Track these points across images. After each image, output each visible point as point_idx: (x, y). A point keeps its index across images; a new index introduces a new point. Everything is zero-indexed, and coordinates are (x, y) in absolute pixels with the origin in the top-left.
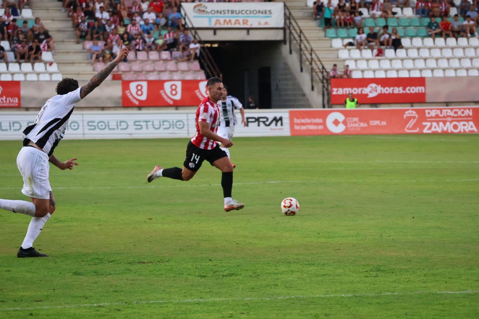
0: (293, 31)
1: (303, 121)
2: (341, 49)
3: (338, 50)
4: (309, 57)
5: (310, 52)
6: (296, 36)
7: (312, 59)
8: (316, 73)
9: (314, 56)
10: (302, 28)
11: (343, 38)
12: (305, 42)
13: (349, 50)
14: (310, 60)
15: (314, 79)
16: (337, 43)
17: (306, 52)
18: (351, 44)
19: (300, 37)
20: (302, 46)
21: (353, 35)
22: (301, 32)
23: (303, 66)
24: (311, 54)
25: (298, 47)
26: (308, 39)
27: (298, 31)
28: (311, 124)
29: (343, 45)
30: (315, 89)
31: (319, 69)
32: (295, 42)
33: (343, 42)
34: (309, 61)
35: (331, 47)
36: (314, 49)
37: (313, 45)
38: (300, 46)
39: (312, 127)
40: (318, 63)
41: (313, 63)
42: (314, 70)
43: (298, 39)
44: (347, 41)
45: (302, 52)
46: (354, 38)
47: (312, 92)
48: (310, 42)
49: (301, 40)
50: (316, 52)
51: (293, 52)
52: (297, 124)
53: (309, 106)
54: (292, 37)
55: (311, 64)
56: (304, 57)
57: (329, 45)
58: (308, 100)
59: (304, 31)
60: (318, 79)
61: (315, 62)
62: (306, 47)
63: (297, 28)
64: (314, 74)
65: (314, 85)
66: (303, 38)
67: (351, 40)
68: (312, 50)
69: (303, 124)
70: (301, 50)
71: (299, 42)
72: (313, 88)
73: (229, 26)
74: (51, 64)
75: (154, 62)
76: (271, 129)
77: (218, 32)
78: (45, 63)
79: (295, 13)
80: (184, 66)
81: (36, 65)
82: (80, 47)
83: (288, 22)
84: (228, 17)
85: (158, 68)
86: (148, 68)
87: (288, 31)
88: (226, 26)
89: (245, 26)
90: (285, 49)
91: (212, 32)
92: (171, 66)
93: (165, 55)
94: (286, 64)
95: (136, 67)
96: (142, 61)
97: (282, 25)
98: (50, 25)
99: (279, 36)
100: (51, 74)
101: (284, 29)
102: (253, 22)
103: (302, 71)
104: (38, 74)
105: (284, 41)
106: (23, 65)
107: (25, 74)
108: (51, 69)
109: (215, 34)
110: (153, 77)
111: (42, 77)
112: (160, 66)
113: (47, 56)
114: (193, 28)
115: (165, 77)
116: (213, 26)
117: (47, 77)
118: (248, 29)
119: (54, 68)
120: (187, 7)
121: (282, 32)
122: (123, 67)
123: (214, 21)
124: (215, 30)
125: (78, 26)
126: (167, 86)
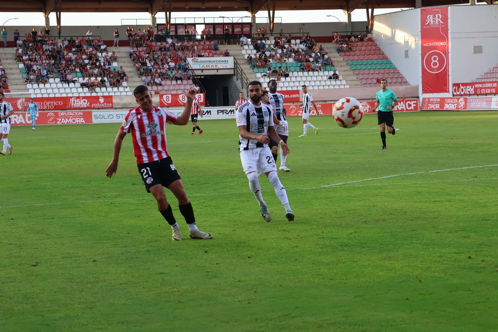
0: (238, 70)
2: (261, 78)
3: (259, 78)
4: (246, 82)
6: (240, 72)
11: (261, 73)
12: (244, 75)
13: (264, 78)
16: (259, 75)
17: (244, 80)
18: (265, 75)
19: (241, 72)
20: (243, 77)
21: (266, 71)
22: (242, 70)
23: (243, 86)
24: (247, 81)
25: (241, 77)
27: (241, 70)
29: (261, 76)
32: (239, 75)
33: (261, 75)
34: (246, 83)
35: (256, 77)
37: (248, 76)
38: (242, 77)
43: (241, 73)
44: (263, 74)
45: (242, 80)
46: (266, 72)
47: (248, 98)
48: (246, 74)
49: (242, 74)
50: (249, 79)
51: (238, 80)
54: (238, 72)
56: (243, 82)
57: (255, 76)
62: (244, 77)
63: (240, 69)
67: (265, 74)
68: (247, 78)
70: (242, 78)
71: (241, 75)
73: (209, 68)
74: (126, 87)
75: (174, 85)
76: (229, 115)
77: (203, 71)
78: (124, 87)
79: (239, 62)
80: (188, 87)
81: (120, 88)
82: (140, 79)
83: (236, 65)
84: (208, 64)
85: (176, 89)
86: (172, 88)
87: (236, 70)
88: (207, 68)
89: (216, 68)
90: (235, 78)
91: (201, 71)
92: (182, 87)
93: (179, 82)
94: (235, 85)
95: (166, 88)
96: (169, 85)
97: (233, 67)
98: (126, 70)
99: (231, 72)
100: (127, 92)
101: (234, 69)
102: (220, 66)
103: (243, 88)
104: (121, 92)
105: (234, 75)
106: (114, 88)
107: (115, 92)
108: (126, 90)
109: (202, 72)
110: (174, 92)
111: (123, 94)
112: (177, 87)
113: (125, 84)
114: (192, 69)
115: (179, 92)
116: (201, 68)
117: (125, 94)
118: (217, 69)
119: (128, 89)
120: (189, 60)
121: (233, 70)
122: (160, 88)
123: (201, 66)
124: (202, 70)
125: (139, 70)
126: (180, 96)
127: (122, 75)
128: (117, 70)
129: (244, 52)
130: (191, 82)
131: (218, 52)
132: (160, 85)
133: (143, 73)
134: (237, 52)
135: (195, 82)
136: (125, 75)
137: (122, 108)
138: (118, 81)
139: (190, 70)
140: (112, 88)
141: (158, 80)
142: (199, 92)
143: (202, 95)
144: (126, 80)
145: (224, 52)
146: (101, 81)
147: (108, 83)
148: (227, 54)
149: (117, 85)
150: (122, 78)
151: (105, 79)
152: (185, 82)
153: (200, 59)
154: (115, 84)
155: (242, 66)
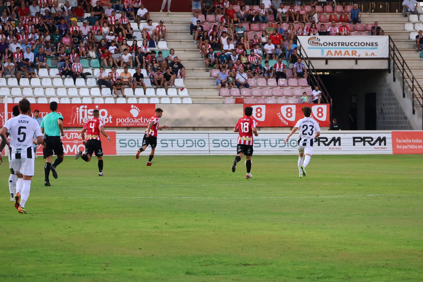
0: (397, 61)
1: (404, 141)
4: (411, 84)
5: (412, 79)
6: (399, 65)
7: (413, 85)
8: (417, 98)
9: (415, 83)
10: (404, 59)
12: (407, 71)
14: (412, 87)
15: (415, 104)
17: (408, 80)
19: (403, 66)
20: (405, 74)
22: (404, 62)
23: (405, 92)
24: (413, 82)
25: (401, 75)
26: (410, 68)
27: (402, 62)
28: (411, 144)
30: (416, 112)
31: (420, 95)
32: (398, 71)
34: (410, 88)
36: (416, 77)
37: (415, 74)
38: (403, 74)
39: (412, 147)
40: (419, 89)
41: (415, 89)
42: (415, 95)
43: (401, 68)
45: (404, 80)
47: (413, 115)
48: (411, 70)
49: (404, 69)
50: (417, 80)
51: (397, 80)
52: (399, 144)
53: (411, 128)
54: (396, 66)
55: (413, 90)
56: (406, 84)
58: (409, 122)
59: (406, 61)
60: (419, 104)
61: (416, 88)
62: (408, 75)
63: (400, 59)
64: (415, 99)
65: (415, 109)
66: (405, 68)
68: (413, 78)
69: (405, 144)
70: (404, 78)
71: (402, 70)
72: (414, 112)
73: (340, 56)
74: (182, 89)
75: (272, 87)
76: (375, 148)
77: (329, 62)
78: (177, 89)
79: (398, 46)
80: (299, 92)
81: (169, 90)
82: (208, 74)
83: (392, 52)
84: (338, 48)
85: (275, 94)
86: (267, 93)
87: (392, 61)
88: (337, 56)
89: (354, 56)
90: (390, 77)
91: (324, 62)
92: (287, 91)
93: (282, 81)
94: (390, 90)
95: (256, 92)
96: (262, 87)
97: (387, 56)
98: (181, 55)
99: (384, 65)
100: (182, 98)
101: (388, 59)
102: (361, 53)
103: (404, 96)
104: (171, 98)
105: (389, 70)
106: (158, 90)
107: (160, 98)
108: (182, 93)
109: (327, 63)
110: (271, 101)
111: (175, 101)
112: (277, 91)
113: (179, 82)
114: (307, 58)
115: (281, 101)
116: (325, 56)
117: (178, 101)
118: (356, 59)
119: (185, 93)
120: (303, 40)
121: (386, 61)
122: (245, 92)
123: (326, 51)
124: (327, 60)
125: (207, 56)
126: (283, 109)
127: (176, 66)
128: (165, 55)
129: (409, 27)
130: (304, 81)
131: (358, 26)
132: (246, 85)
133: (214, 63)
134: (396, 28)
135: (312, 83)
136: (181, 66)
137: (172, 128)
138: (167, 77)
139: (303, 59)
140: (156, 89)
141: (241, 77)
142: (319, 102)
143: (325, 107)
144: (182, 76)
145: (370, 27)
146: (135, 75)
147: (149, 80)
148: (376, 31)
149: (166, 84)
150: (175, 71)
151: (144, 72)
152: (293, 82)
153: (324, 39)
154: (162, 83)
155: (404, 54)
